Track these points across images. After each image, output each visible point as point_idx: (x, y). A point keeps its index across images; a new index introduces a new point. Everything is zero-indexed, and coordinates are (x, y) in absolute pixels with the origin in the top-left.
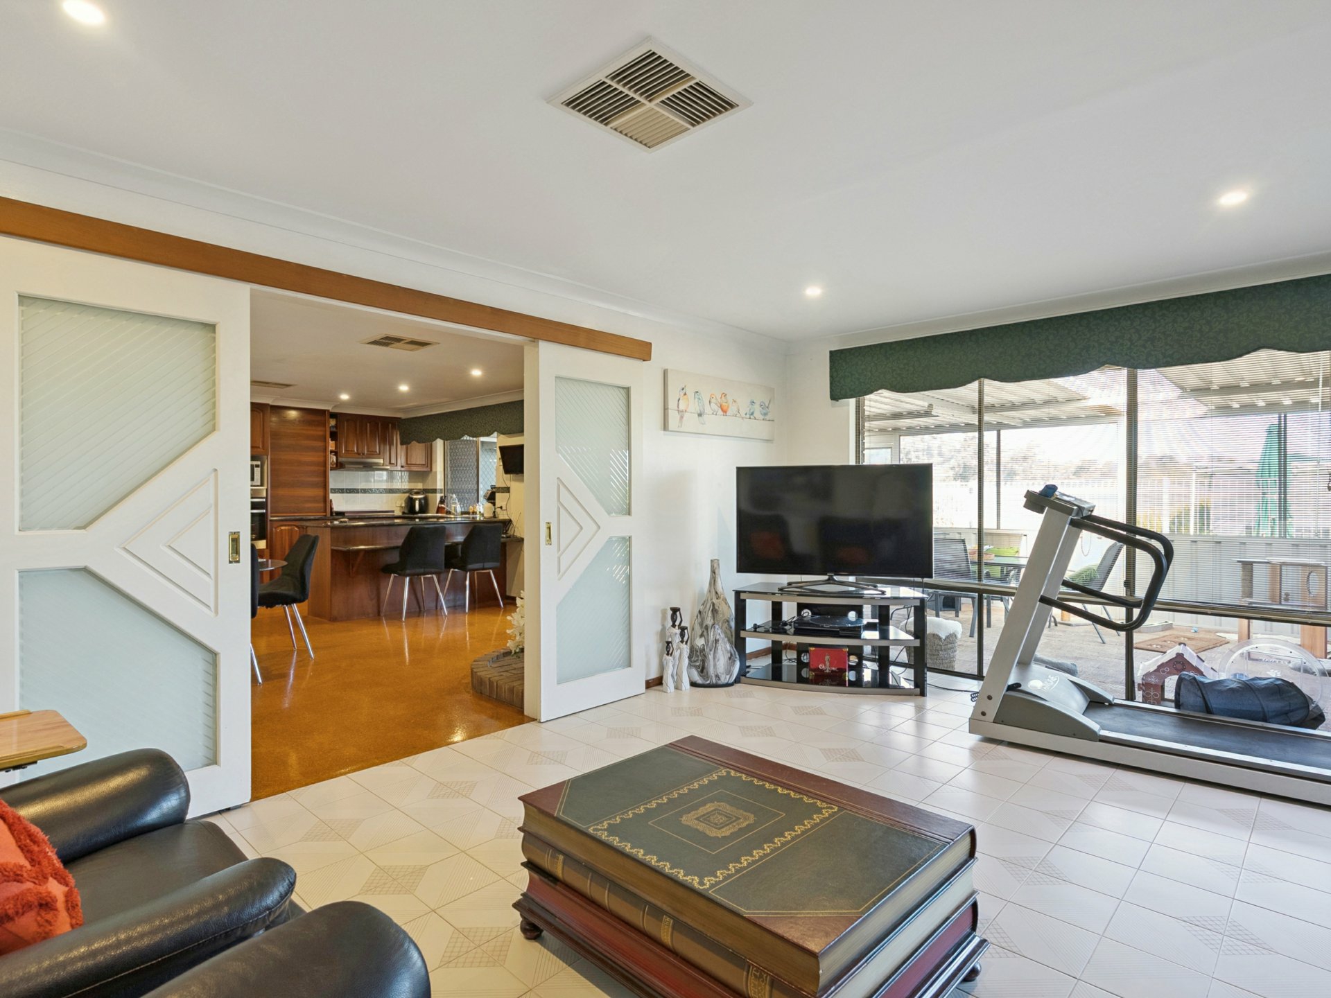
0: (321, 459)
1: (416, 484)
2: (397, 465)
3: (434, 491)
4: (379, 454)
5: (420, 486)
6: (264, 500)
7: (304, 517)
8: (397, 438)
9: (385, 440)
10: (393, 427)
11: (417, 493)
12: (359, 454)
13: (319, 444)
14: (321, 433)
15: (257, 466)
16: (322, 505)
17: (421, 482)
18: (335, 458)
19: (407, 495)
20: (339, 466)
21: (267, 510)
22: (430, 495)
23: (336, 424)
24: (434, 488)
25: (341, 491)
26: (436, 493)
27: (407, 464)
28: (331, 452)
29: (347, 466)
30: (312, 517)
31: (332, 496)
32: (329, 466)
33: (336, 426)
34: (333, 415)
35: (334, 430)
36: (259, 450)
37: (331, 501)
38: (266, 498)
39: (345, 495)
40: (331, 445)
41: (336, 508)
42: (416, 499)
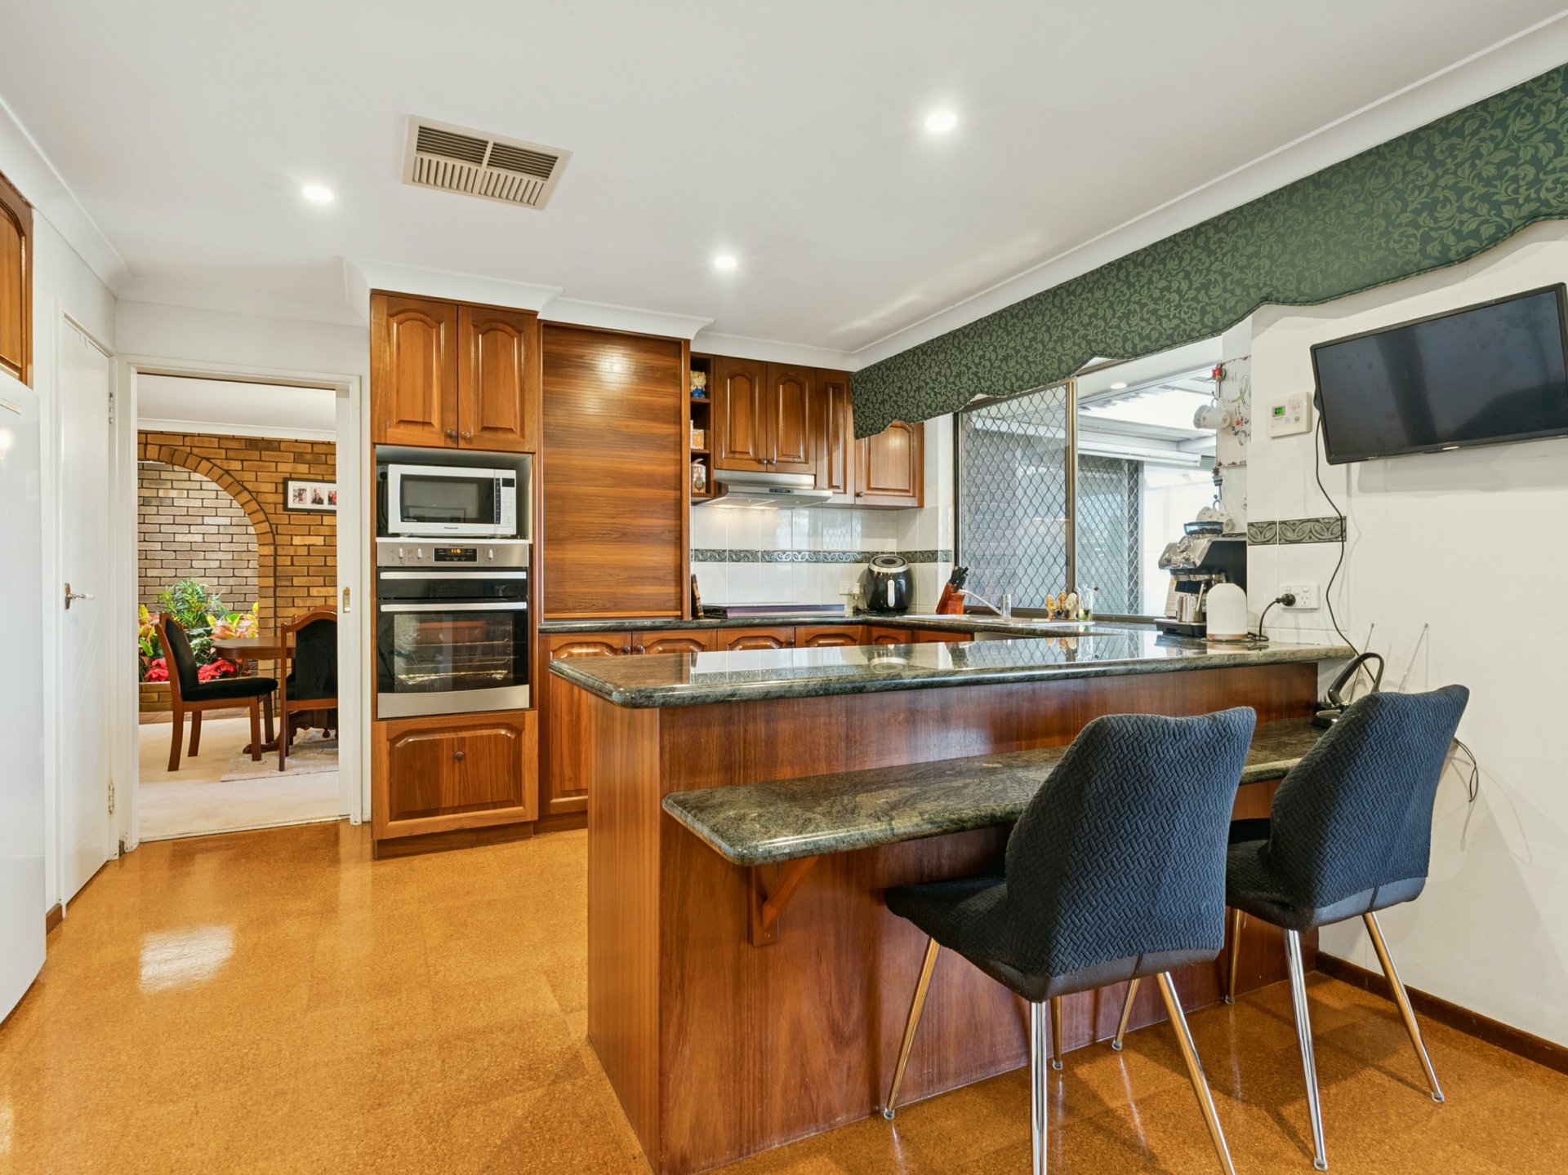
0: (671, 469)
1: (883, 540)
2: (845, 492)
3: (931, 556)
4: (806, 462)
5: (890, 545)
6: (522, 575)
7: (627, 623)
8: (848, 422)
9: (821, 428)
10: (838, 395)
11: (889, 562)
12: (760, 462)
13: (669, 429)
14: (670, 401)
15: (508, 483)
16: (671, 589)
17: (893, 538)
18: (702, 469)
19: (865, 566)
20: (714, 489)
21: (531, 604)
22: (919, 568)
23: (706, 386)
24: (932, 548)
25: (718, 556)
26: (936, 560)
27: (869, 488)
28: (695, 456)
29: (730, 488)
30: (648, 623)
31: (695, 568)
32: (688, 488)
33: (706, 392)
34: (701, 363)
35: (702, 399)
36: (510, 436)
37: (694, 579)
38: (530, 570)
39: (728, 565)
40: (695, 439)
41: (706, 599)
42: (887, 576)
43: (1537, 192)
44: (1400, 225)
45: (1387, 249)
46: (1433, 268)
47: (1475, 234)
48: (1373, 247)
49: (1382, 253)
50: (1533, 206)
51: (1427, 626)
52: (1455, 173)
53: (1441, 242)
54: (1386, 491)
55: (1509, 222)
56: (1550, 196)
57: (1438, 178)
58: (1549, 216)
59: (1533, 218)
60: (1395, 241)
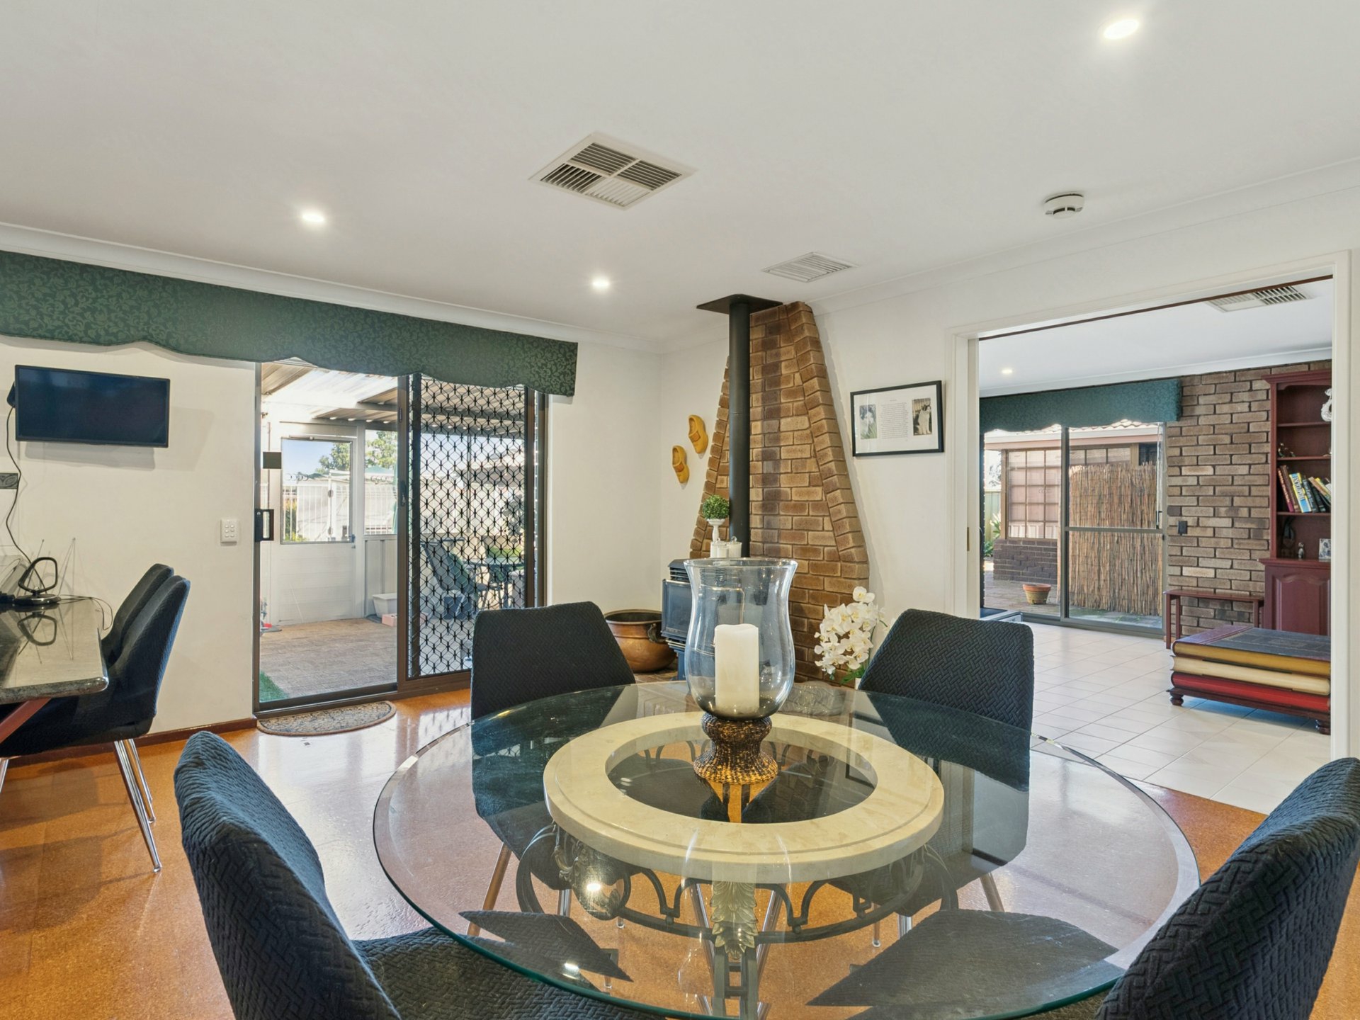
43: (148, 328)
44: (73, 312)
45: (63, 322)
46: (90, 343)
47: (115, 335)
48: (55, 317)
49: (60, 323)
50: (145, 334)
51: (74, 539)
52: (108, 299)
53: (97, 332)
54: (44, 458)
55: (133, 336)
56: (153, 333)
57: (97, 298)
58: (151, 341)
59: (144, 339)
60: (69, 320)
